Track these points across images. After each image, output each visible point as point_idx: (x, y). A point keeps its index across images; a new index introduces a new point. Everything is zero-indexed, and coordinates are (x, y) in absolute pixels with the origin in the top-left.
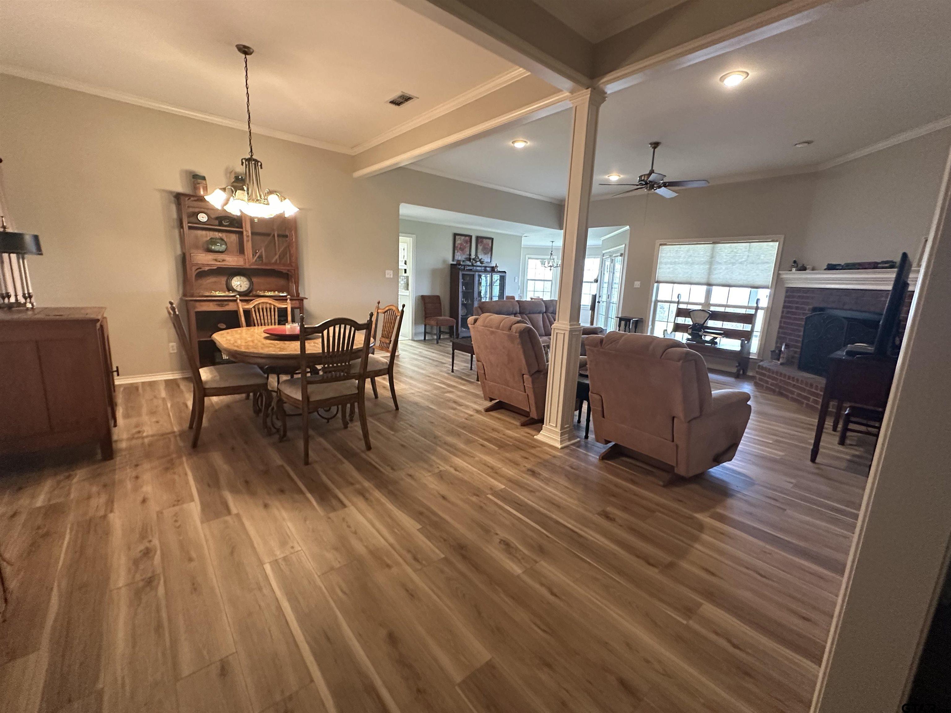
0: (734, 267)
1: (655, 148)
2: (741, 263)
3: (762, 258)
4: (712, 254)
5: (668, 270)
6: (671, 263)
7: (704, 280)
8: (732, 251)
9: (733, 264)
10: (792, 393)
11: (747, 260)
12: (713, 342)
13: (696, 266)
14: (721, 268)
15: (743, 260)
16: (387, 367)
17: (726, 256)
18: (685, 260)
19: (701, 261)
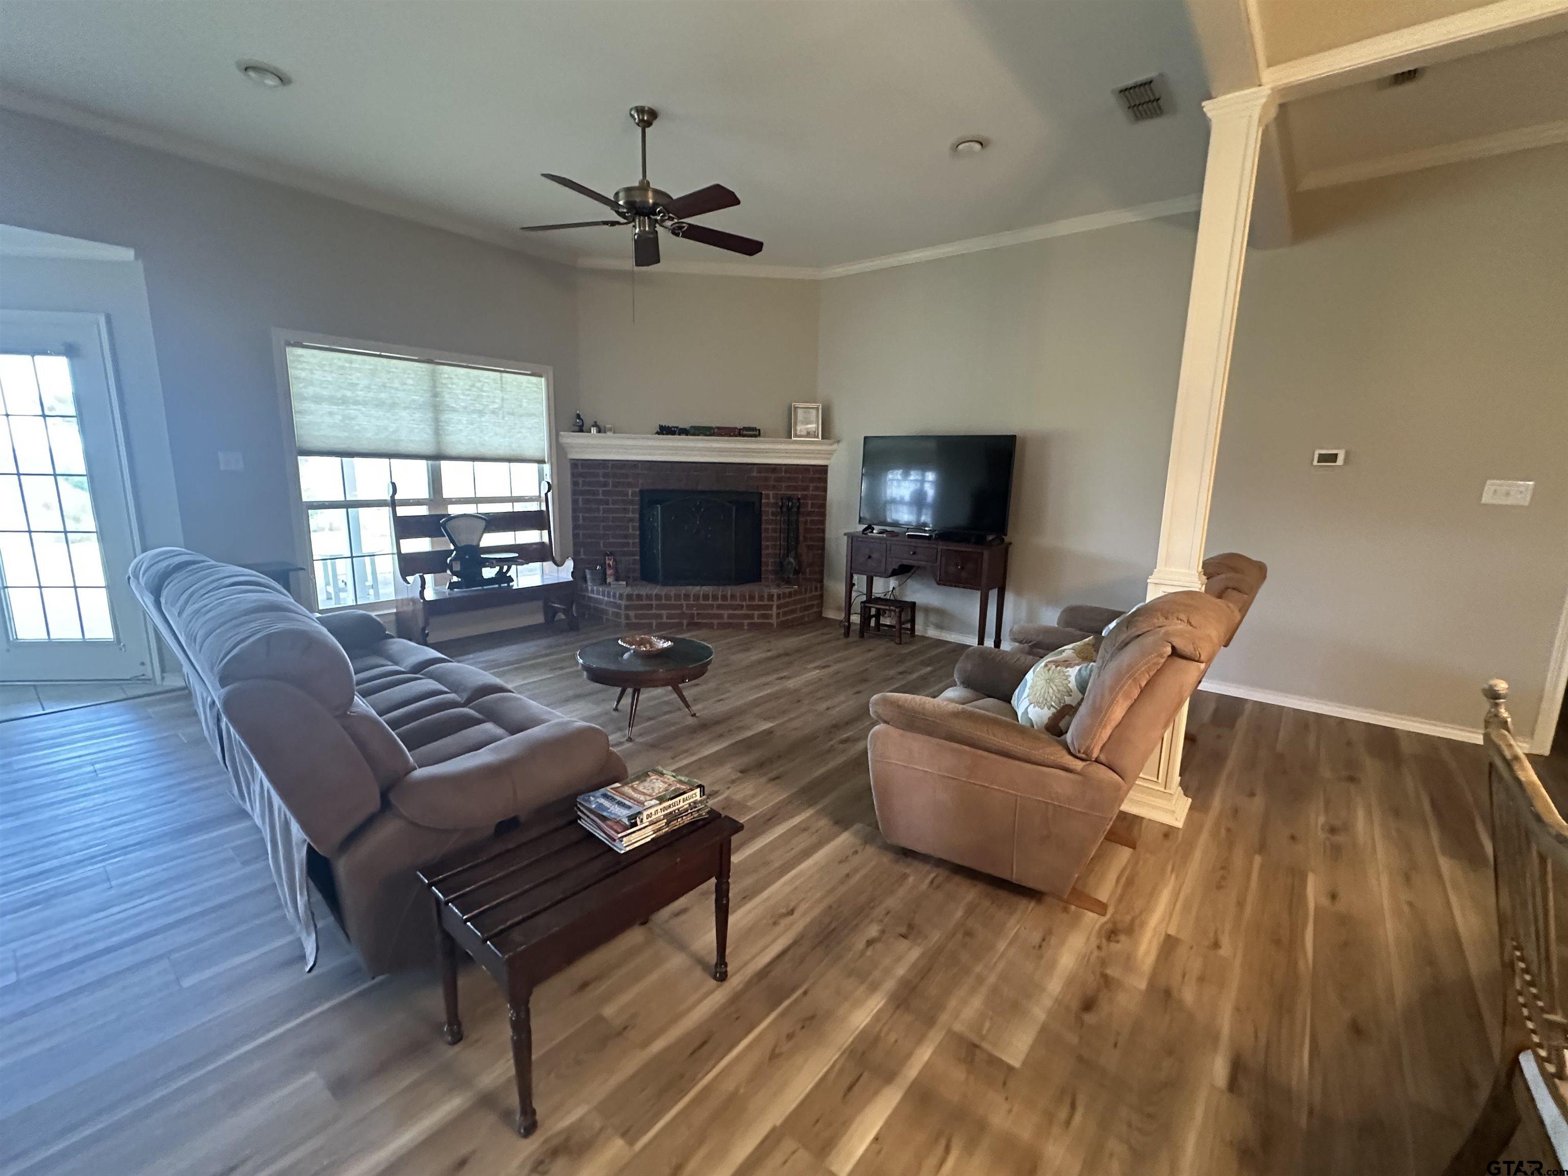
0: (483, 419)
1: (645, 124)
2: (493, 412)
3: (525, 404)
4: (434, 386)
5: (328, 420)
6: (332, 400)
8: (473, 386)
9: (481, 413)
11: (501, 408)
12: (503, 577)
13: (404, 413)
14: (459, 422)
15: (496, 406)
17: (464, 394)
18: (371, 395)
19: (414, 401)
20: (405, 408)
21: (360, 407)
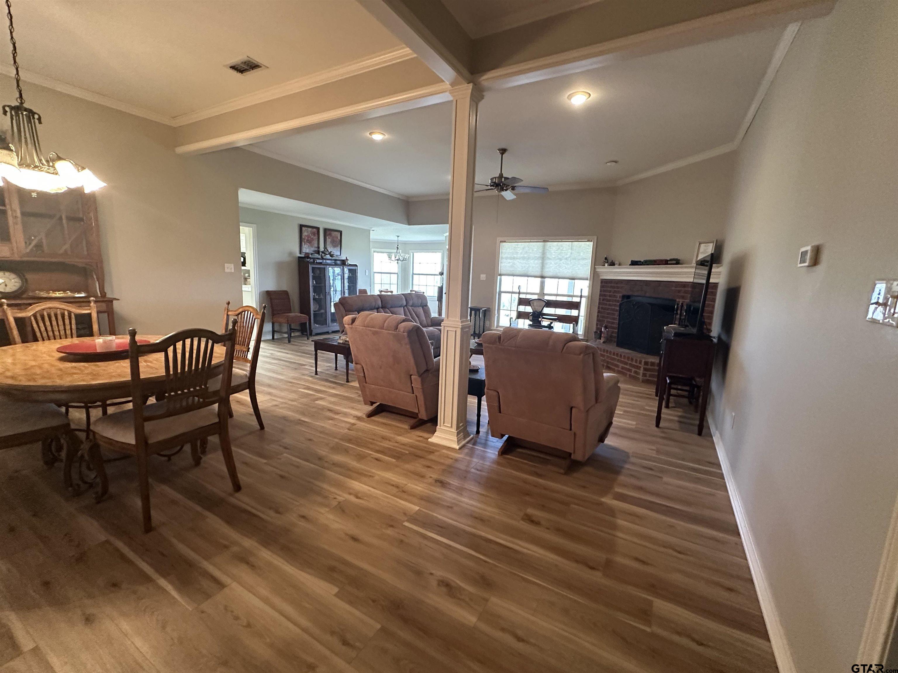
0: (561, 262)
1: (502, 154)
2: (566, 259)
3: (582, 254)
4: (544, 251)
5: (509, 265)
6: (511, 258)
7: (538, 274)
8: (559, 249)
9: (561, 259)
10: (617, 366)
11: (571, 256)
12: (550, 327)
13: (532, 261)
14: (551, 263)
15: (568, 256)
16: (247, 380)
17: (554, 252)
18: (522, 255)
19: (535, 257)
20: (532, 259)
21: (518, 260)
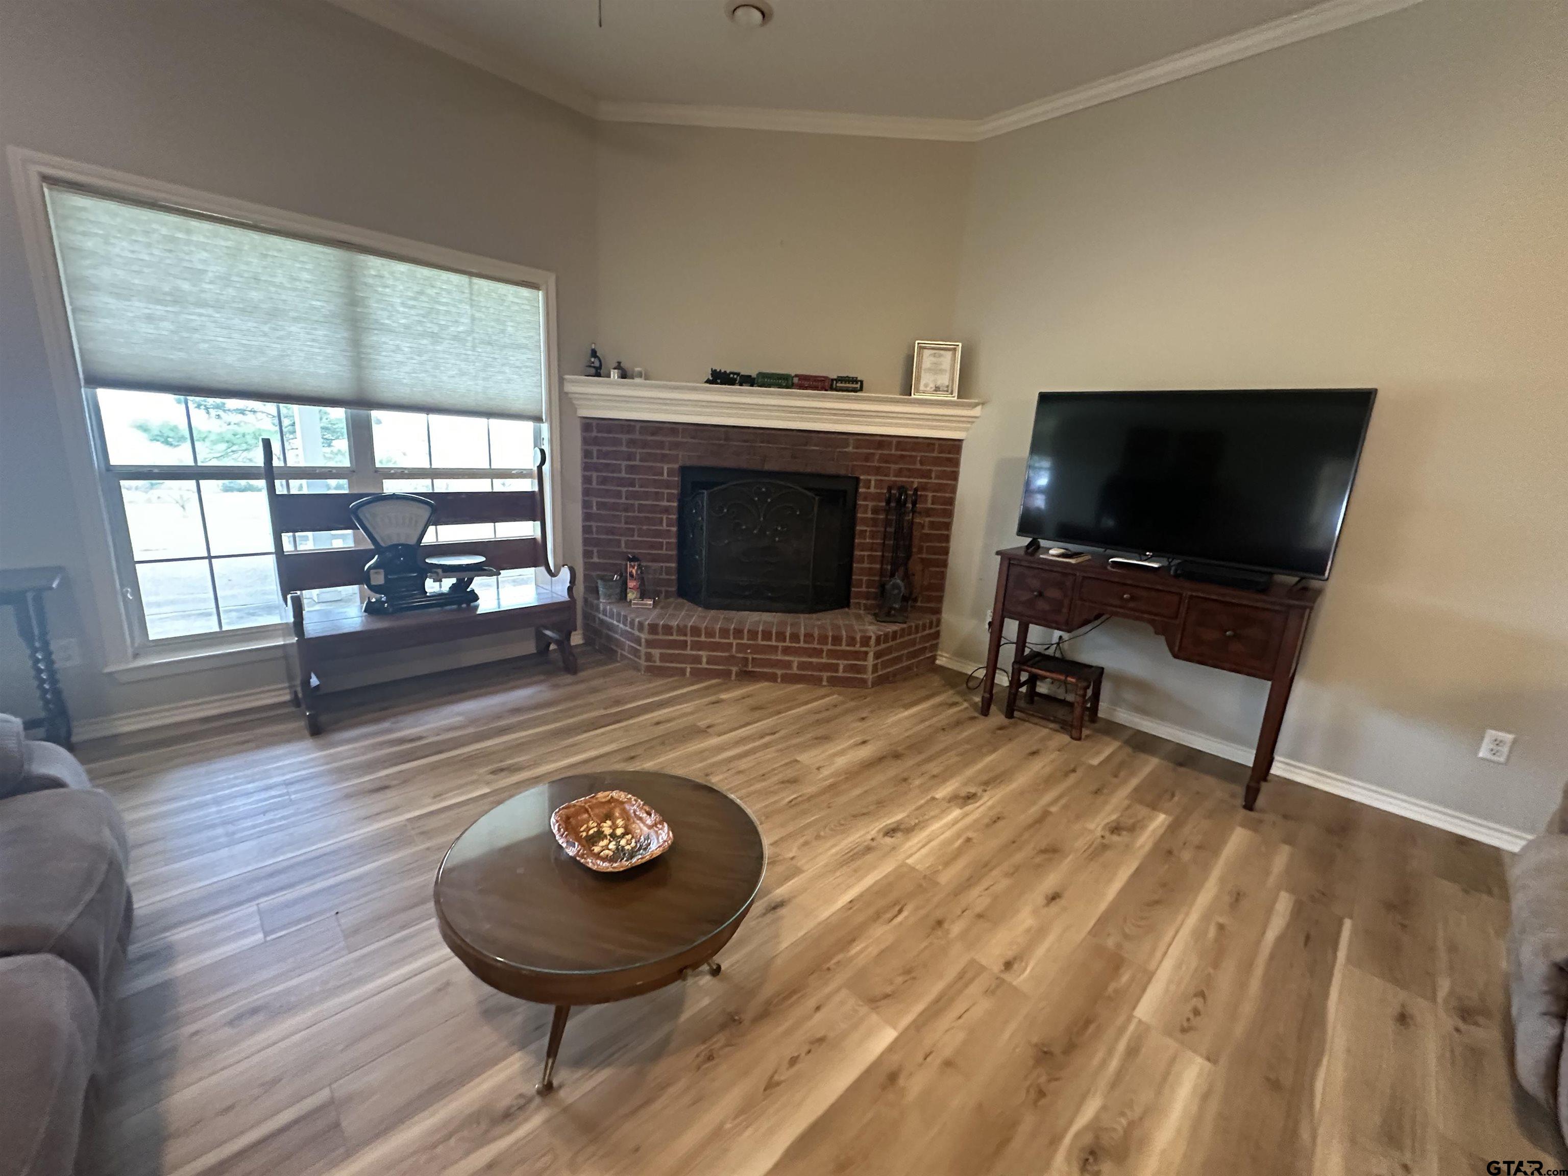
0: (438, 348)
3: (510, 329)
4: (351, 288)
5: (146, 329)
6: (153, 296)
7: (334, 389)
9: (434, 337)
12: (461, 596)
19: (314, 308)
20: (296, 320)
21: (210, 311)
